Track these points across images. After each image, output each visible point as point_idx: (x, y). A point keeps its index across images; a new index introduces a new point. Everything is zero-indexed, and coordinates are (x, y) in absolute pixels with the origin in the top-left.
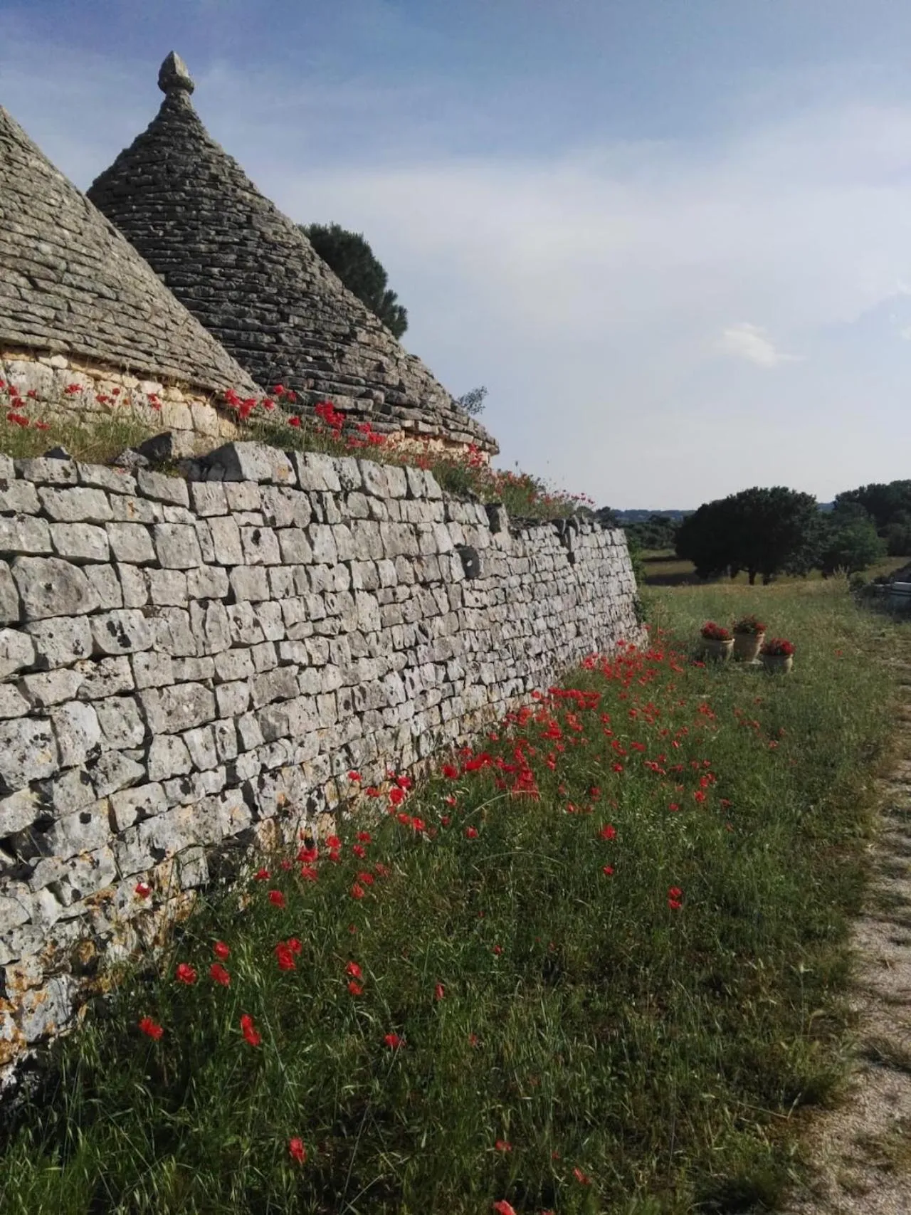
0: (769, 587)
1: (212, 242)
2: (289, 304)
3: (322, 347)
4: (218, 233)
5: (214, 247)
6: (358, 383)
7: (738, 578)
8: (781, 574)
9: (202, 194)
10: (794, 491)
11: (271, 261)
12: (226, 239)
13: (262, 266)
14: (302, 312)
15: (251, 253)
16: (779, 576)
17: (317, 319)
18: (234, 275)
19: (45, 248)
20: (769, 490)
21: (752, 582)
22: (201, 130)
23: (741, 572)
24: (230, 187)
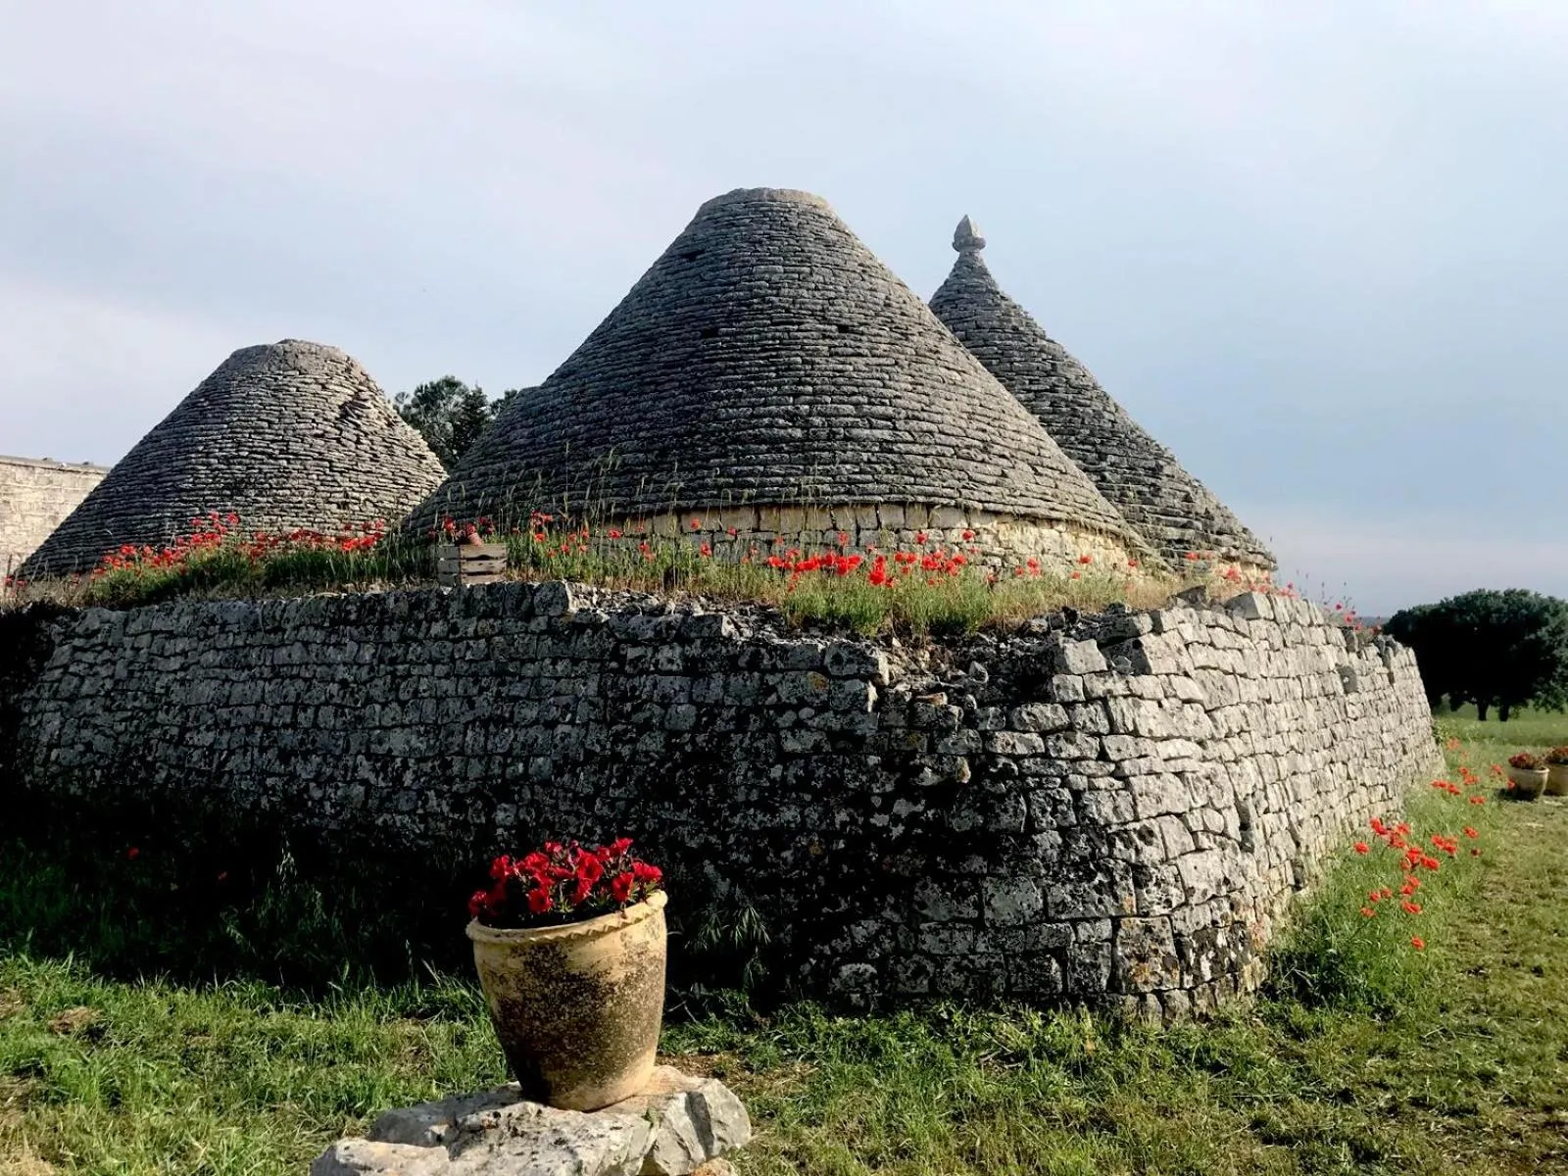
0: (1510, 723)
1: (1029, 391)
2: (1102, 443)
3: (1139, 483)
4: (1031, 382)
5: (1031, 395)
6: (1177, 515)
7: (1461, 710)
8: (1526, 705)
9: (1012, 348)
10: (1537, 595)
11: (1080, 405)
12: (1040, 387)
13: (1074, 410)
14: (1116, 451)
15: (1063, 400)
16: (1522, 710)
17: (1127, 455)
18: (1052, 420)
19: (1025, 439)
20: (1502, 593)
21: (1482, 717)
22: (993, 284)
23: (1467, 704)
24: (1031, 337)
